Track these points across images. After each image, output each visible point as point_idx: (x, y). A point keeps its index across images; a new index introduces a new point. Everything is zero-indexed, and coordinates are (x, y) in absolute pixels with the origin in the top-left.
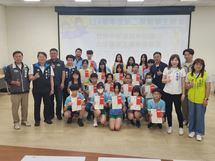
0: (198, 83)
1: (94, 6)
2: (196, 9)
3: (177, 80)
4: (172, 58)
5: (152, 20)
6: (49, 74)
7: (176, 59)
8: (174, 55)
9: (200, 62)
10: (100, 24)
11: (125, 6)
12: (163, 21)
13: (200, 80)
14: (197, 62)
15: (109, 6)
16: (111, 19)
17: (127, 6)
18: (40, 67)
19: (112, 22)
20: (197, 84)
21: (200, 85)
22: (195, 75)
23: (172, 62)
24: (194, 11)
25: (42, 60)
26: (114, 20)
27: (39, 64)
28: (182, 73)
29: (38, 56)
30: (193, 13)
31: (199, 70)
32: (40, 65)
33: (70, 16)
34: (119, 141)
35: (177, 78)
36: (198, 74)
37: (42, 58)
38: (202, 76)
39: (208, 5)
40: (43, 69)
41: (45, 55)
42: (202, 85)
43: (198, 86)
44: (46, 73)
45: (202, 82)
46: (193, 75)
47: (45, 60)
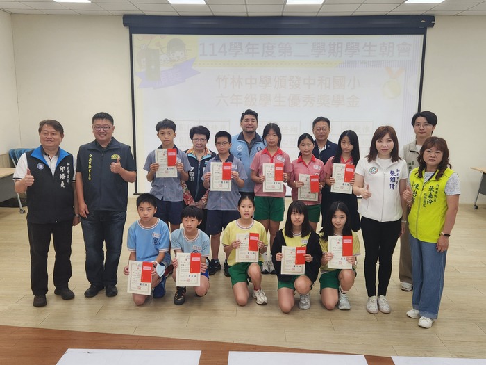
0: (425, 194)
1: (211, 14)
2: (437, 22)
3: (393, 188)
4: (379, 135)
5: (340, 45)
6: (68, 177)
7: (387, 136)
8: (383, 127)
9: (436, 145)
11: (280, 14)
12: (363, 48)
13: (431, 188)
14: (429, 145)
15: (245, 14)
16: (249, 44)
17: (284, 14)
18: (46, 158)
19: (250, 51)
20: (423, 196)
21: (430, 198)
23: (377, 144)
24: (432, 25)
25: (49, 140)
26: (255, 47)
27: (43, 151)
28: (403, 171)
29: (40, 131)
30: (430, 32)
31: (434, 163)
32: (46, 154)
33: (158, 37)
35: (392, 183)
37: (49, 136)
39: (465, 13)
40: (52, 164)
41: (58, 128)
42: (435, 200)
43: (425, 202)
44: (61, 172)
45: (436, 192)
46: (420, 176)
47: (56, 140)
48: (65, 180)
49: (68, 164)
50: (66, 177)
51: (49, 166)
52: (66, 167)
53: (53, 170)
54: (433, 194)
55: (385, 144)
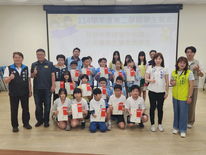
0: (181, 81)
1: (83, 5)
2: (184, 7)
3: (162, 78)
5: (141, 18)
8: (157, 53)
9: (184, 60)
10: (89, 23)
11: (114, 4)
13: (183, 78)
14: (181, 60)
16: (100, 18)
17: (116, 4)
18: (17, 68)
19: (101, 21)
20: (179, 81)
21: (183, 82)
22: (179, 73)
23: (155, 60)
24: (182, 9)
25: (18, 61)
26: (103, 19)
28: (166, 71)
29: (13, 57)
30: (181, 11)
32: (16, 67)
33: (59, 15)
34: (112, 141)
35: (161, 76)
36: (182, 72)
37: (18, 59)
38: (185, 74)
39: (195, 3)
40: (19, 71)
41: (21, 55)
42: (184, 83)
43: (180, 84)
44: (23, 74)
45: (185, 80)
46: (177, 73)
47: (20, 60)
48: (25, 78)
49: (26, 71)
50: (25, 76)
51: (18, 71)
52: (25, 72)
53: (20, 73)
54: (184, 80)
55: (158, 60)
